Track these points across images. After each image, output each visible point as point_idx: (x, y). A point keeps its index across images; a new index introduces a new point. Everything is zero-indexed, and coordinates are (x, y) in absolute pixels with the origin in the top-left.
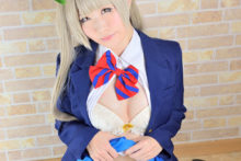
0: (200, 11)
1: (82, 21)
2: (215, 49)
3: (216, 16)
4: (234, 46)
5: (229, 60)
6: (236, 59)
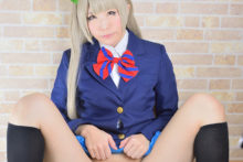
0: (184, 28)
1: (88, 19)
2: (195, 67)
3: (198, 35)
5: (209, 79)
6: (215, 79)
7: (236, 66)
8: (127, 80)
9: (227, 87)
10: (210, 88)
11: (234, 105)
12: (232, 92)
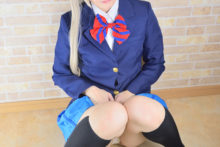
4: (191, 16)
7: (211, 15)
8: (120, 43)
9: (202, 32)
10: (188, 34)
11: (206, 46)
12: (205, 36)
